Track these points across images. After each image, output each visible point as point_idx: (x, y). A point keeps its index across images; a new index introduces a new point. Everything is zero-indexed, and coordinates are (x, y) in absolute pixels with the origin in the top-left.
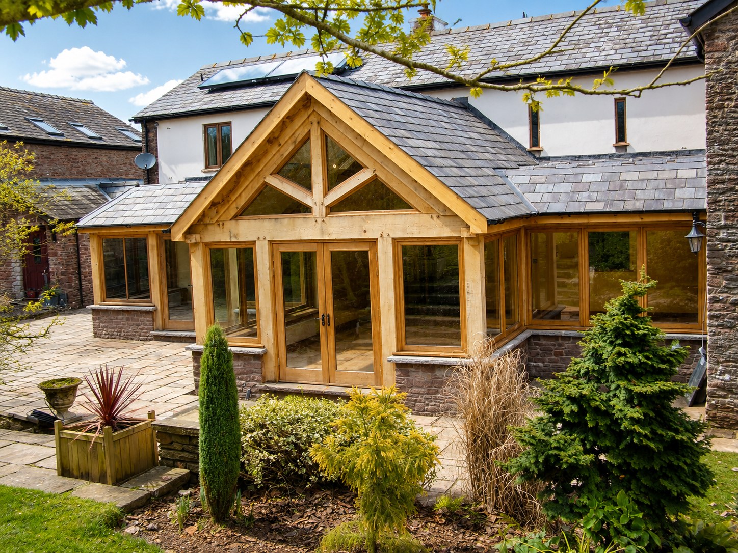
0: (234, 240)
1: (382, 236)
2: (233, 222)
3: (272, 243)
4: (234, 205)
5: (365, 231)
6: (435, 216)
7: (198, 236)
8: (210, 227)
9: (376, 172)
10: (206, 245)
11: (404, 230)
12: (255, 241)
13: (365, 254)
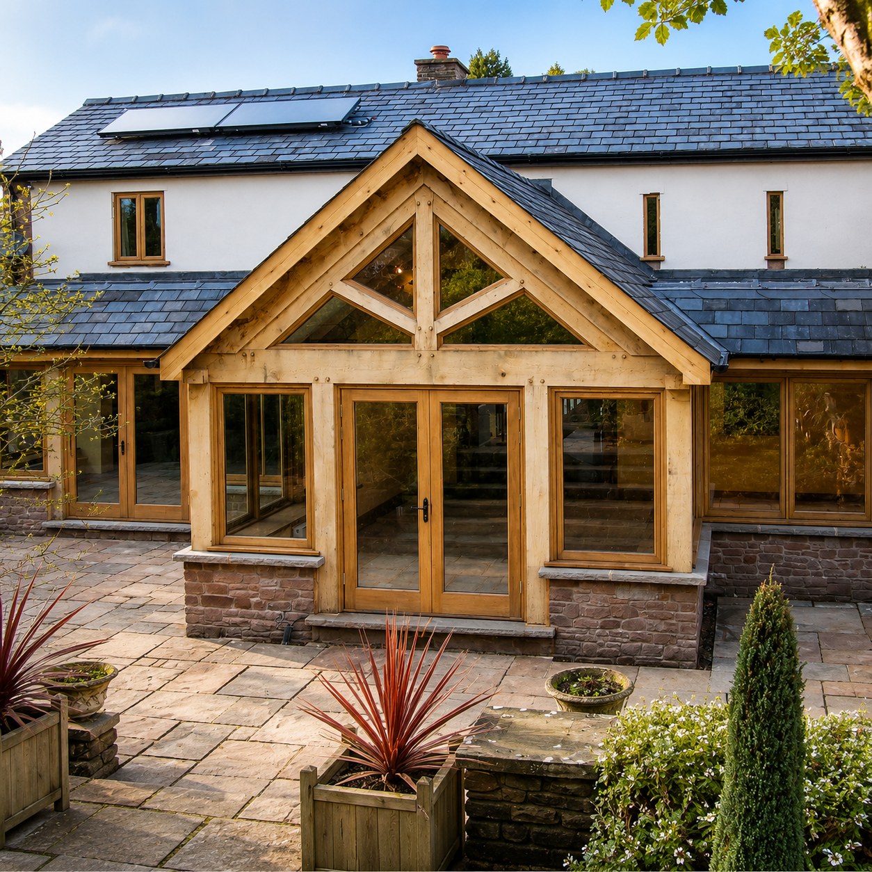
0: (271, 380)
1: (531, 382)
2: (272, 352)
3: (339, 387)
4: (274, 326)
5: (503, 375)
6: (619, 355)
7: (205, 373)
8: (227, 359)
9: (524, 286)
10: (218, 387)
11: (569, 375)
12: (311, 384)
13: (500, 409)
